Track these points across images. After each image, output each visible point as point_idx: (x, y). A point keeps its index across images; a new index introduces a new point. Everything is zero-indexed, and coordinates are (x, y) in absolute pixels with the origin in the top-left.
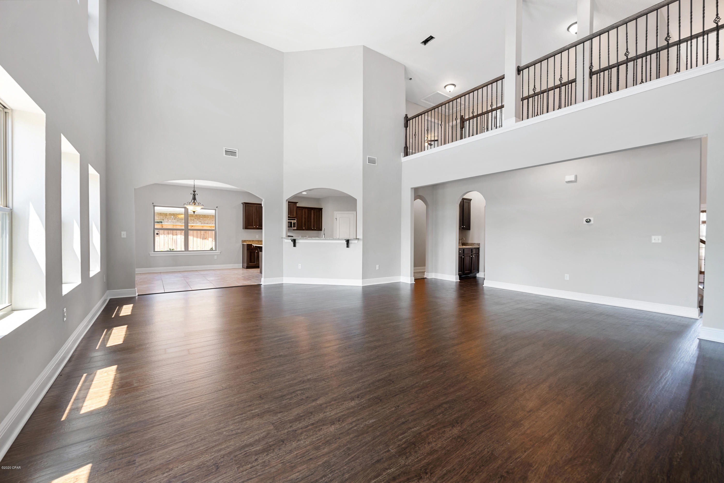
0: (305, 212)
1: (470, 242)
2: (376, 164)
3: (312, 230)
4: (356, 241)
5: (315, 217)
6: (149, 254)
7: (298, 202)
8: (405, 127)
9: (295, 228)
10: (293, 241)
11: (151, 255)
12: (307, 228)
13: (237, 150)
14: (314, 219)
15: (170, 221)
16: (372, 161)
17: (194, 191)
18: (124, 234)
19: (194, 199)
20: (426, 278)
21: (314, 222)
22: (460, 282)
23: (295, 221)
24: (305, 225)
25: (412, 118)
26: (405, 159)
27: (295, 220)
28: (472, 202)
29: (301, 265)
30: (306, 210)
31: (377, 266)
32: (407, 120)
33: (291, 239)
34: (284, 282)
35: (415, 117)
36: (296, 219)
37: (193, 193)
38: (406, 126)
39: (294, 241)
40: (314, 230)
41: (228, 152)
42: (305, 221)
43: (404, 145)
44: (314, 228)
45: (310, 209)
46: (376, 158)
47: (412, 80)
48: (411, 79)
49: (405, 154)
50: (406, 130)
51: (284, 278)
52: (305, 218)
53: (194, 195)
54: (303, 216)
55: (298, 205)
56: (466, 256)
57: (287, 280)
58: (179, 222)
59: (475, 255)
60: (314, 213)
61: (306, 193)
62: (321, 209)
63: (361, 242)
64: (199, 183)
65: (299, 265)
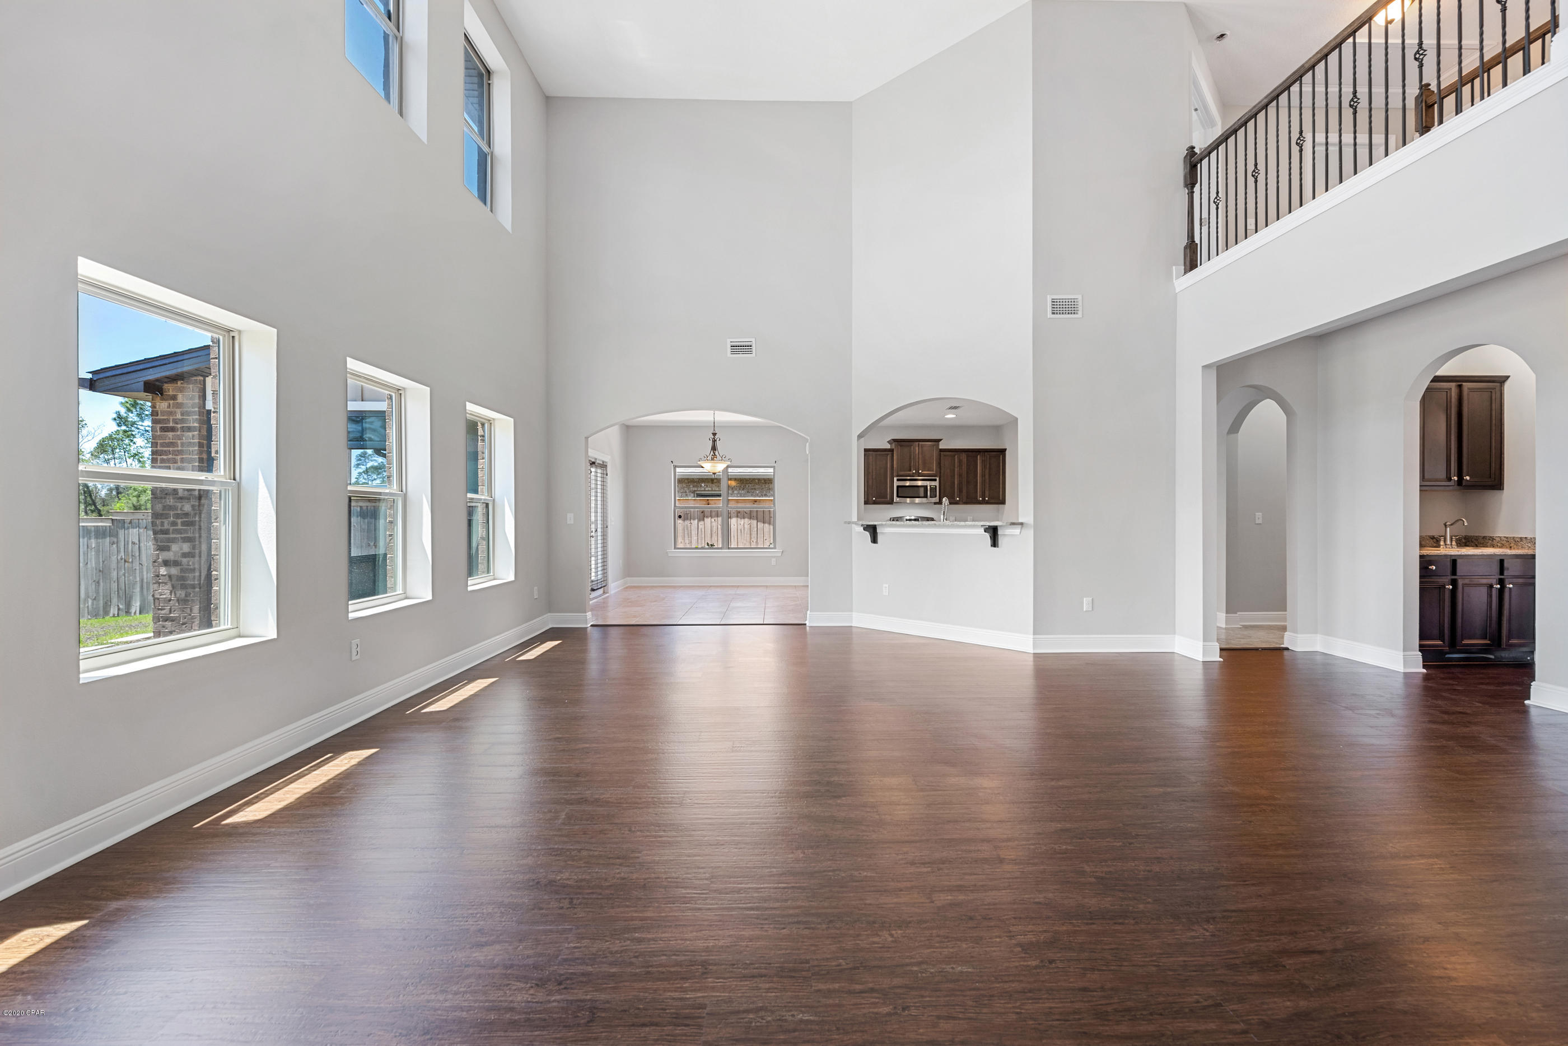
0: (960, 461)
1: (1501, 531)
2: (1080, 312)
3: (980, 503)
4: (1016, 531)
5: (987, 471)
6: (667, 552)
7: (941, 440)
8: (1186, 186)
9: (934, 500)
10: (871, 530)
11: (670, 555)
12: (965, 499)
13: (753, 340)
14: (983, 476)
15: (736, 492)
16: (1063, 307)
17: (714, 434)
18: (570, 519)
19: (714, 448)
20: (1287, 649)
21: (983, 482)
22: (1426, 678)
23: (936, 483)
24: (960, 491)
25: (1208, 153)
26: (1184, 282)
27: (935, 480)
28: (1507, 386)
29: (887, 586)
30: (964, 456)
31: (1086, 602)
32: (1193, 162)
33: (862, 525)
34: (854, 625)
35: (1215, 146)
36: (938, 479)
37: (713, 437)
38: (1191, 179)
39: (873, 531)
40: (984, 502)
41: (738, 348)
42: (960, 483)
43: (1184, 241)
44: (984, 499)
45: (972, 453)
46: (1079, 297)
47: (1225, 41)
48: (1222, 36)
49: (1188, 268)
50: (1191, 194)
51: (854, 613)
52: (960, 475)
53: (714, 441)
54: (954, 470)
55: (942, 446)
56: (1464, 585)
57: (860, 620)
58: (750, 494)
59: (1515, 580)
60: (983, 462)
61: (954, 416)
62: (1003, 452)
63: (1029, 534)
64: (724, 417)
65: (884, 585)
